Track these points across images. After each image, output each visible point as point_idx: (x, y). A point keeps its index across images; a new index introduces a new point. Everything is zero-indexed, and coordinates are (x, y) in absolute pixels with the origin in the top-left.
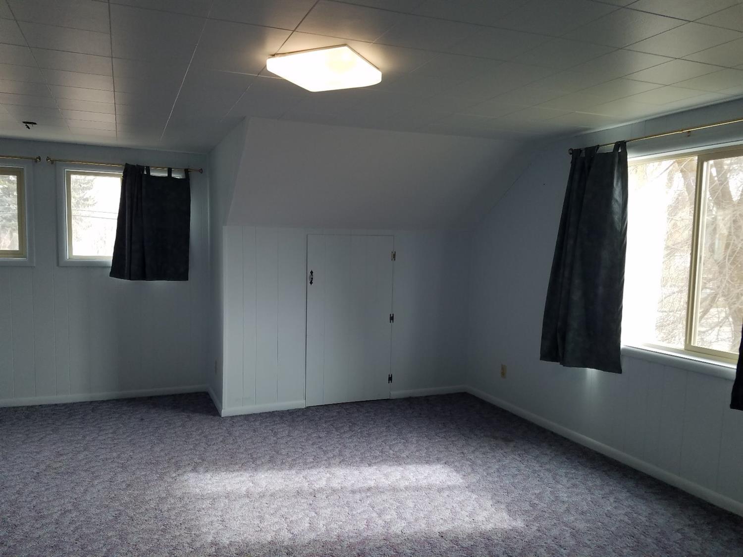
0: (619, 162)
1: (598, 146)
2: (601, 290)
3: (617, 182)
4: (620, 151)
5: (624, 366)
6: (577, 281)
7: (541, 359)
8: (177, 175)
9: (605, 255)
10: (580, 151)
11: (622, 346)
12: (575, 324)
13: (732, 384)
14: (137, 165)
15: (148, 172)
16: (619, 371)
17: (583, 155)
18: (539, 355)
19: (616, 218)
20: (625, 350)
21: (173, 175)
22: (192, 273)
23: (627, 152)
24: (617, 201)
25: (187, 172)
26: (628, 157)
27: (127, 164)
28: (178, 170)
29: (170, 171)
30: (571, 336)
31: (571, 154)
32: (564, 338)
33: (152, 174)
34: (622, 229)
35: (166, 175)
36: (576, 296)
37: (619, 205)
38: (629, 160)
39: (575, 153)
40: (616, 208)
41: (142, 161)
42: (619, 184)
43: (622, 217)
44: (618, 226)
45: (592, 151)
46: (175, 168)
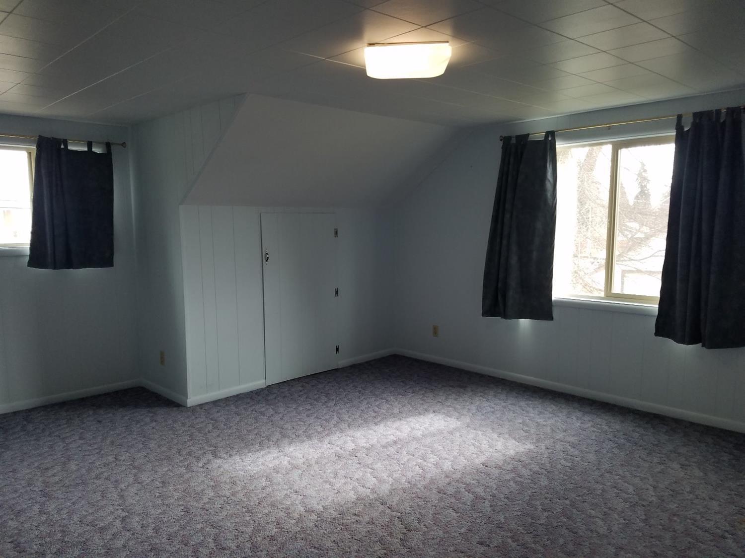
0: (550, 149)
1: (529, 134)
2: (535, 255)
3: (549, 165)
4: (550, 139)
5: (556, 313)
6: (514, 248)
7: (483, 315)
8: (97, 150)
9: (539, 225)
10: (509, 138)
11: (554, 298)
12: (513, 282)
13: (656, 318)
14: (52, 138)
15: (66, 146)
16: (550, 317)
17: (514, 141)
18: (481, 312)
19: (549, 194)
20: (556, 302)
21: (94, 150)
22: (117, 258)
23: (555, 140)
24: (549, 181)
25: (108, 145)
26: (557, 144)
27: (40, 136)
28: (99, 143)
29: (90, 145)
30: (511, 293)
31: (501, 140)
32: (504, 297)
33: (70, 148)
34: (553, 204)
35: (86, 149)
36: (514, 260)
37: (551, 184)
38: (557, 146)
39: (506, 140)
40: (549, 186)
41: (58, 133)
42: (551, 166)
43: (553, 194)
44: (550, 201)
45: (523, 139)
46: (95, 142)
